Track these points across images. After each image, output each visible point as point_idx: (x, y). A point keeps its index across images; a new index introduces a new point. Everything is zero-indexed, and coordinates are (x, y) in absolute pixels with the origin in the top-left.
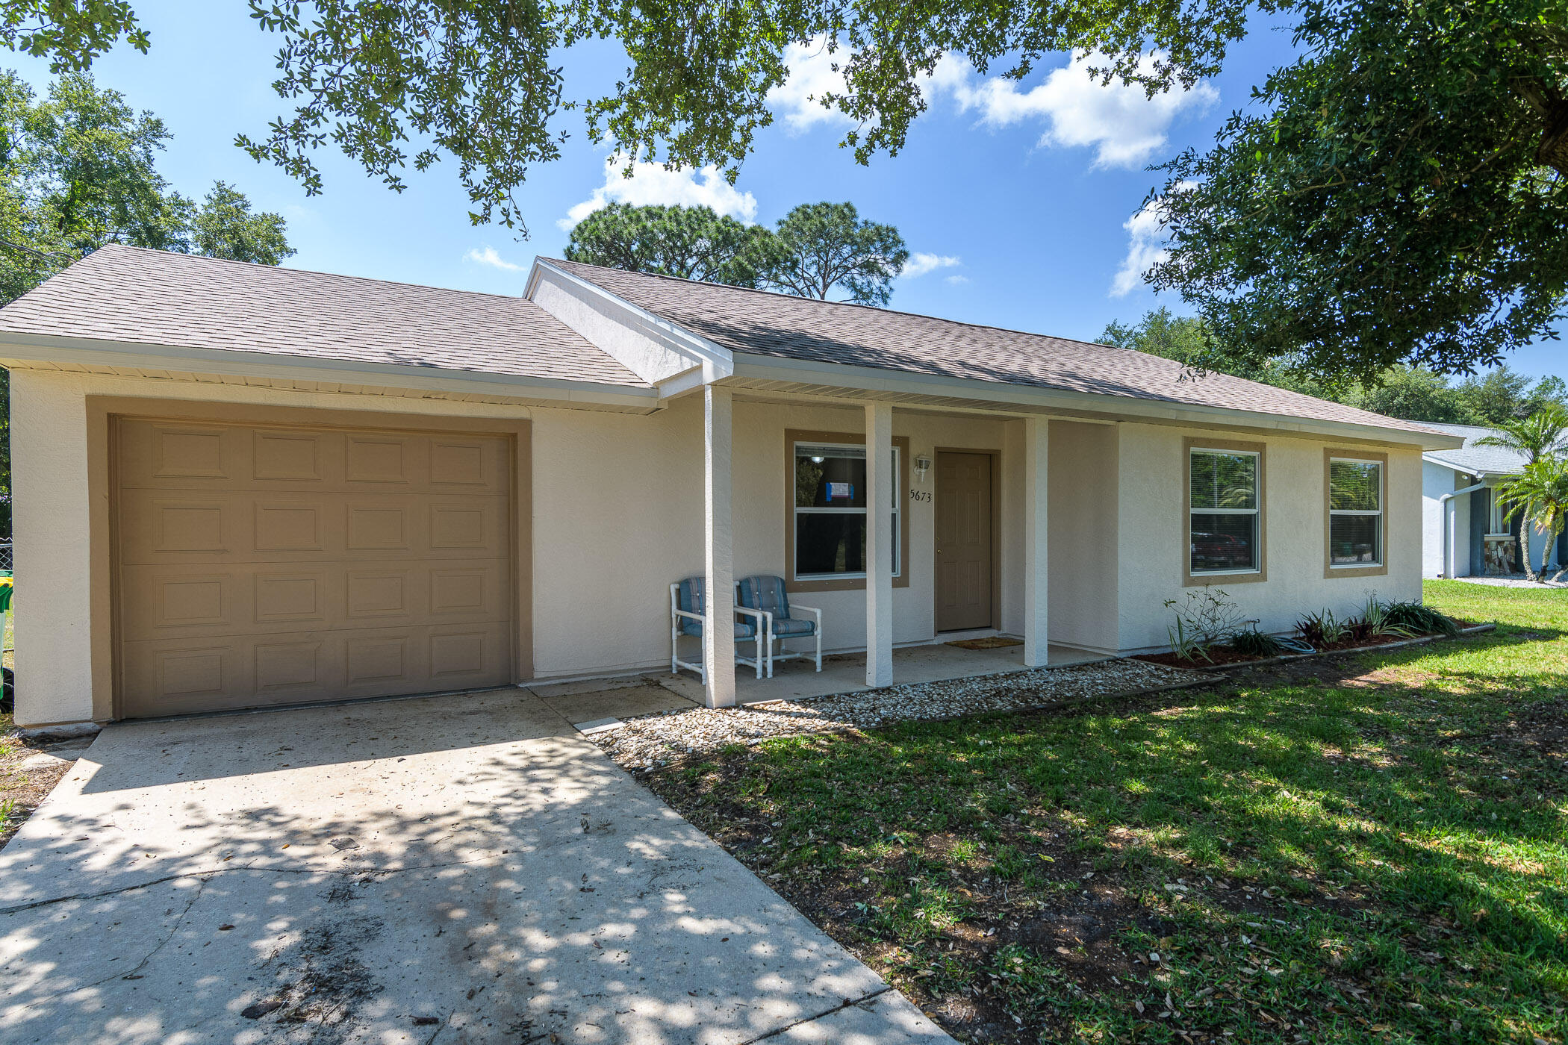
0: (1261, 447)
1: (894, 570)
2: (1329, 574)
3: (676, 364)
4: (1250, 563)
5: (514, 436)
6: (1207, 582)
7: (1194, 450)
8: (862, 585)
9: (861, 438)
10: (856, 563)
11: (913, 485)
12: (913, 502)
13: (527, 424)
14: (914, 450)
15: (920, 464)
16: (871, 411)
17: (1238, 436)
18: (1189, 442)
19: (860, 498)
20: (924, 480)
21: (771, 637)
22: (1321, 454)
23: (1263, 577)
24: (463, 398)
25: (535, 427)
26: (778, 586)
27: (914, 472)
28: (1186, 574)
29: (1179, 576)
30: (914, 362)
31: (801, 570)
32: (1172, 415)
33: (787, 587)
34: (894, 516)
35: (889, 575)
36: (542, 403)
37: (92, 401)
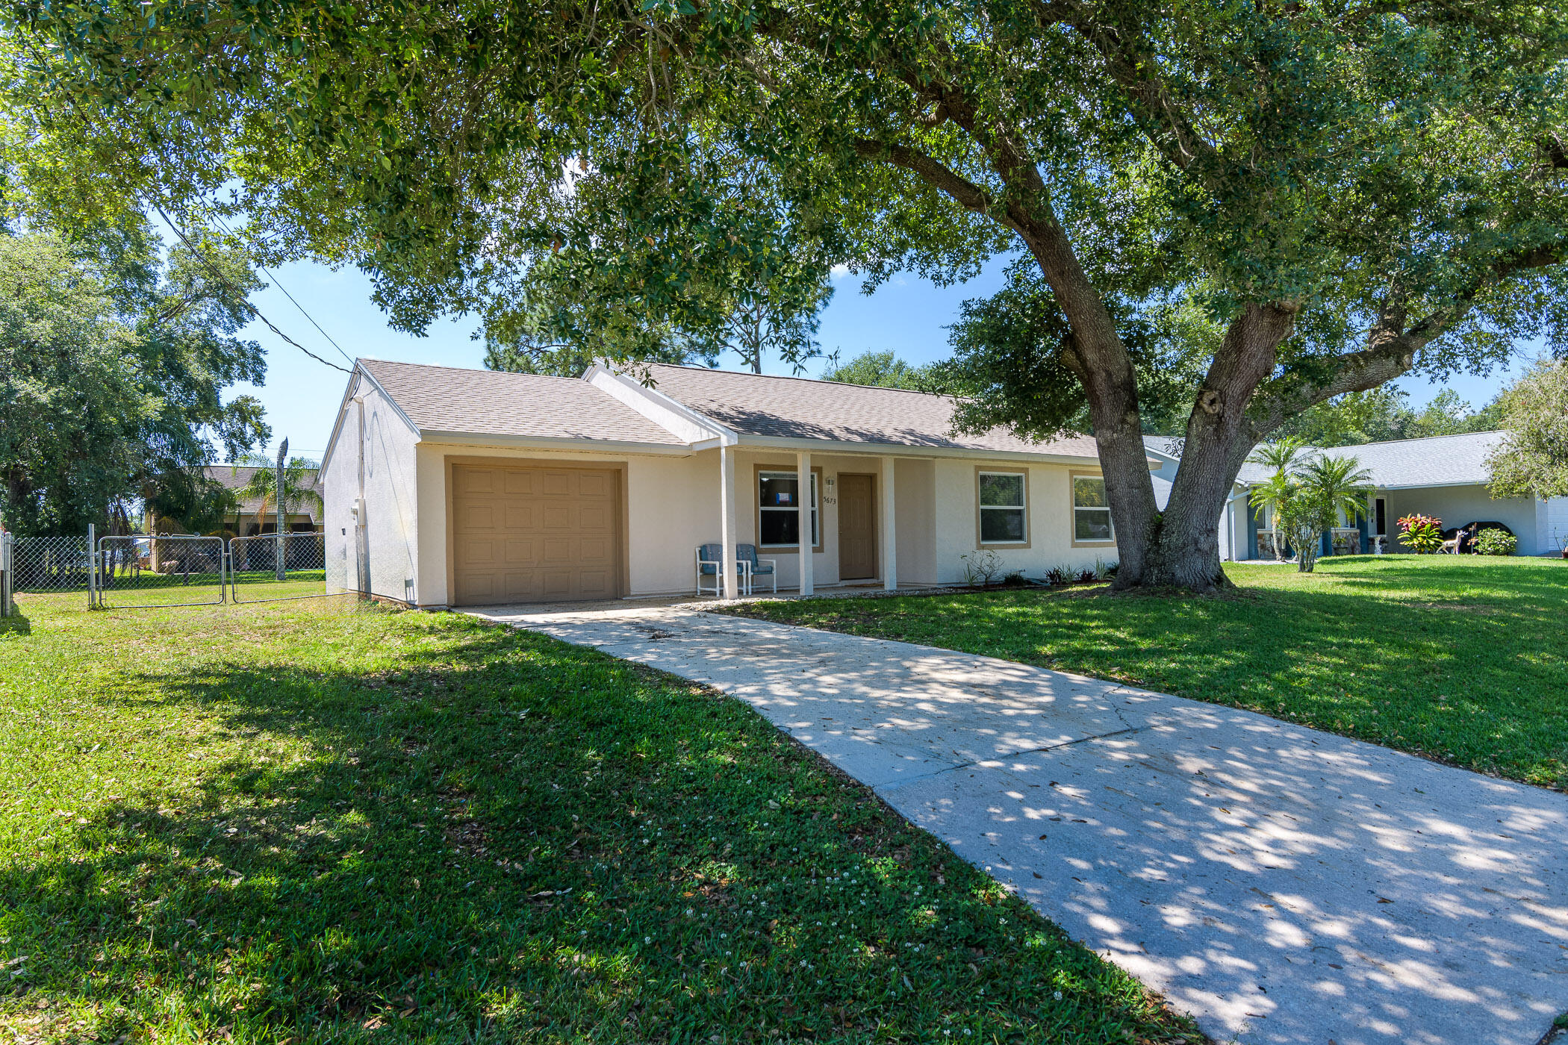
0: (1026, 470)
1: (814, 541)
2: (1074, 545)
3: (705, 435)
4: (1020, 538)
5: (619, 471)
6: (991, 548)
7: (981, 473)
8: (797, 551)
9: (795, 468)
10: (795, 539)
11: (825, 494)
12: (825, 504)
13: (625, 464)
14: (825, 474)
15: (829, 482)
16: (800, 456)
17: (1010, 465)
18: (978, 468)
19: (795, 501)
20: (831, 491)
21: (750, 574)
22: (1067, 474)
23: (1028, 546)
24: (600, 452)
25: (630, 466)
26: (752, 550)
27: (826, 486)
28: (978, 542)
29: (974, 543)
30: (821, 431)
31: (764, 542)
32: (961, 455)
33: (757, 551)
34: (813, 513)
35: (811, 545)
36: (633, 454)
37: (447, 457)
